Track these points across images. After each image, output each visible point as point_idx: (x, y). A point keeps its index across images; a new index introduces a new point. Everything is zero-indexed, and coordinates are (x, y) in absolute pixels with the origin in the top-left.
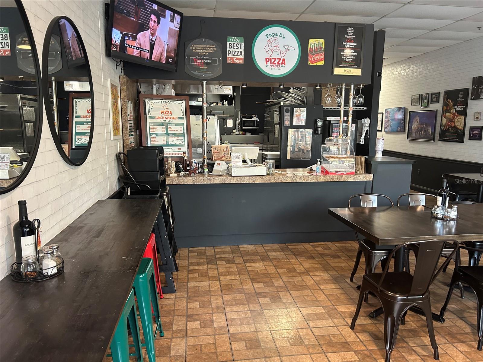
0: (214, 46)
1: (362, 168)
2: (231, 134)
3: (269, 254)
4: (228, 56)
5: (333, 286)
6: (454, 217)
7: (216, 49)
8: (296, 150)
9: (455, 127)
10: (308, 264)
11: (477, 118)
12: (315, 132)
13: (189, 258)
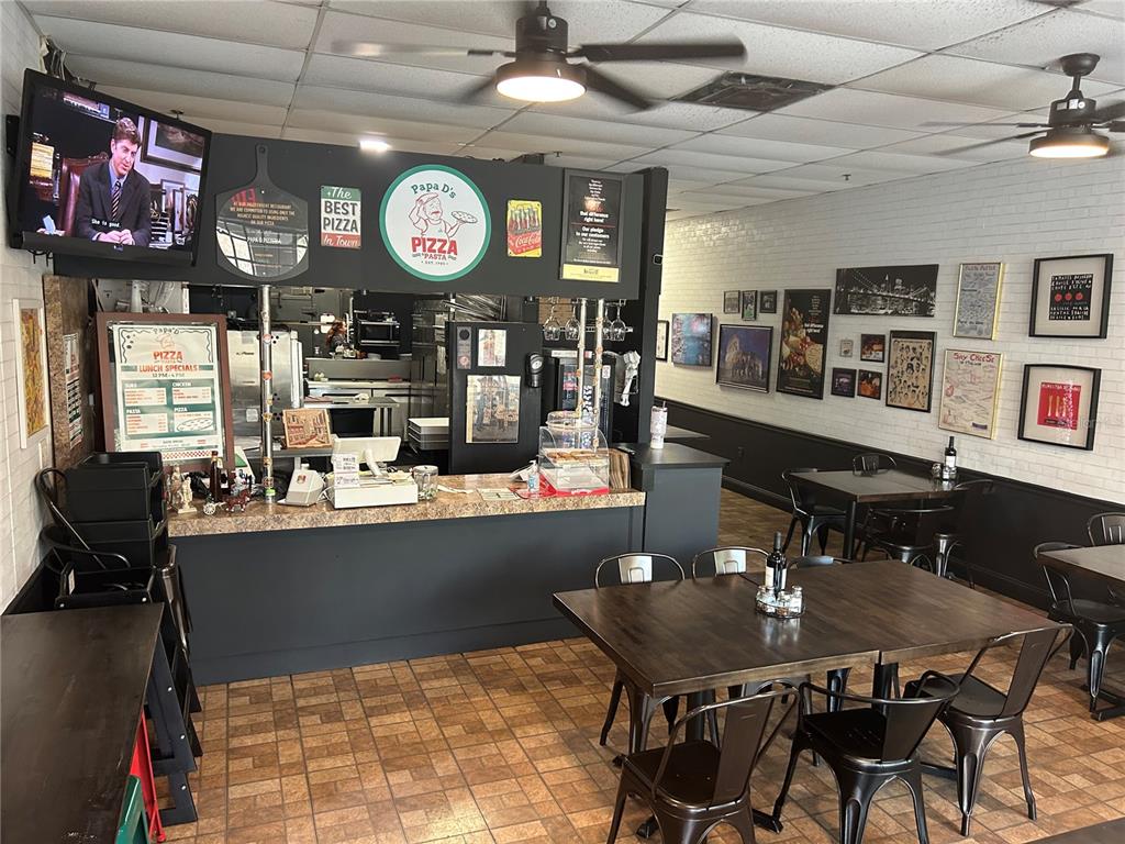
0: (288, 207)
1: (623, 478)
2: (330, 357)
3: (425, 685)
4: (323, 230)
5: (563, 762)
6: (796, 611)
7: (293, 213)
8: (486, 421)
9: (806, 365)
10: (514, 706)
11: (846, 352)
12: (526, 383)
13: (228, 712)
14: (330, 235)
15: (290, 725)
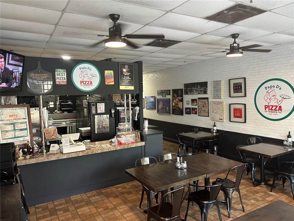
0: (46, 75)
1: (139, 139)
2: (53, 113)
3: (91, 199)
4: (56, 80)
5: (131, 214)
6: (185, 167)
7: (48, 76)
8: (100, 127)
9: (179, 107)
10: (116, 201)
11: (188, 103)
12: (111, 116)
13: (36, 213)
14: (58, 82)
15: (55, 215)
